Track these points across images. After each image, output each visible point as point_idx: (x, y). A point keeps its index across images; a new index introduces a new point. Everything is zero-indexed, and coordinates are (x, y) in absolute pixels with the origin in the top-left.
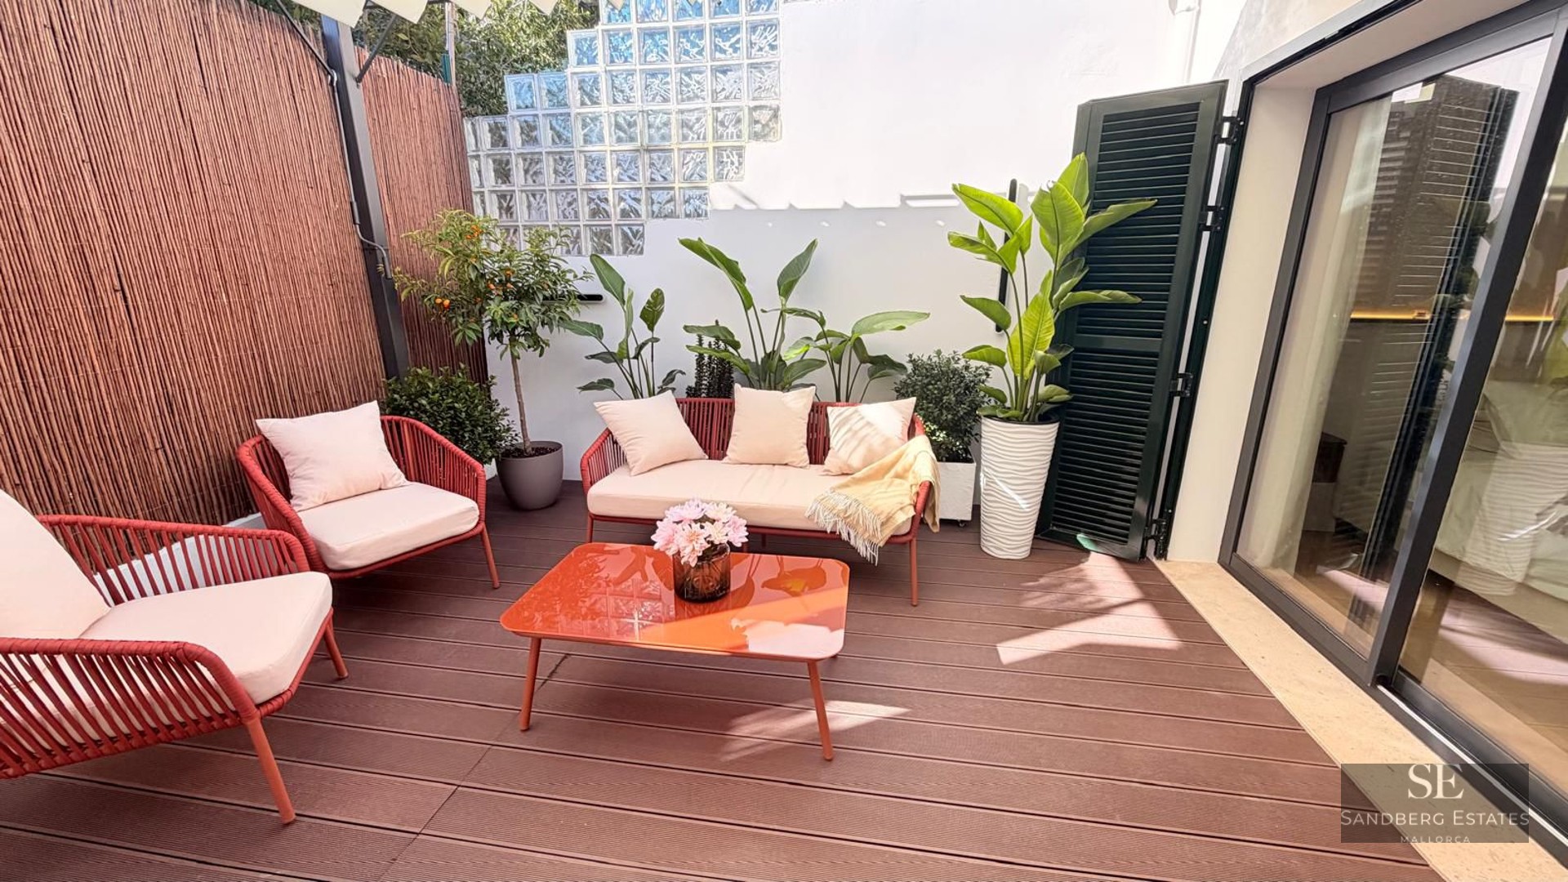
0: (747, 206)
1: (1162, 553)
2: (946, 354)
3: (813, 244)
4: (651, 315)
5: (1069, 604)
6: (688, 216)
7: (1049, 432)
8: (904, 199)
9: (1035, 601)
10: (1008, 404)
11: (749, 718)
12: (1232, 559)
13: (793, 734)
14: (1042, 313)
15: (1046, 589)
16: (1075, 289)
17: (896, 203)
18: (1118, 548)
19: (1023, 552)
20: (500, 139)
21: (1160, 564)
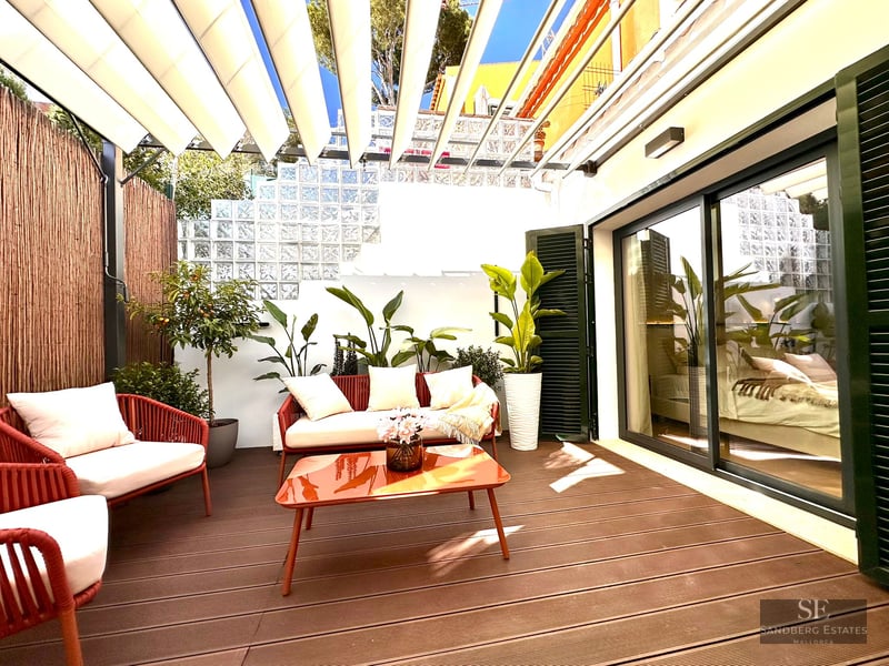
0: (359, 274)
1: (597, 438)
2: (476, 347)
3: (402, 292)
4: (307, 331)
5: (565, 465)
6: (326, 279)
7: (538, 377)
8: (443, 272)
9: (551, 465)
10: (517, 366)
11: (437, 549)
12: (626, 434)
13: (467, 552)
14: (526, 318)
15: (554, 459)
16: (538, 309)
17: (440, 274)
18: (576, 437)
19: (535, 447)
20: (201, 233)
21: (596, 442)
